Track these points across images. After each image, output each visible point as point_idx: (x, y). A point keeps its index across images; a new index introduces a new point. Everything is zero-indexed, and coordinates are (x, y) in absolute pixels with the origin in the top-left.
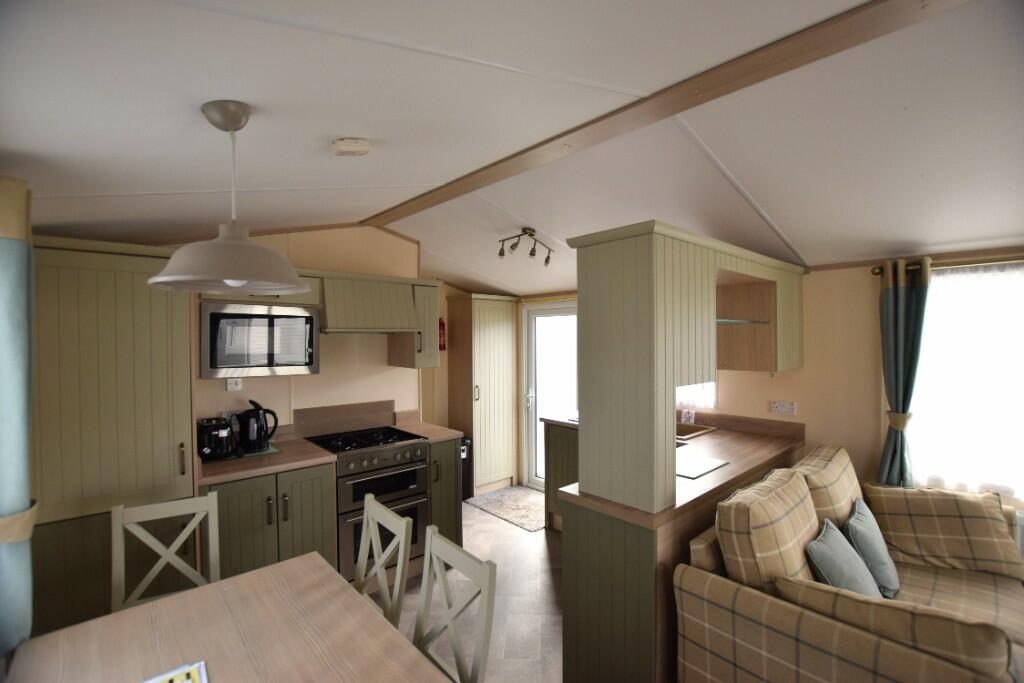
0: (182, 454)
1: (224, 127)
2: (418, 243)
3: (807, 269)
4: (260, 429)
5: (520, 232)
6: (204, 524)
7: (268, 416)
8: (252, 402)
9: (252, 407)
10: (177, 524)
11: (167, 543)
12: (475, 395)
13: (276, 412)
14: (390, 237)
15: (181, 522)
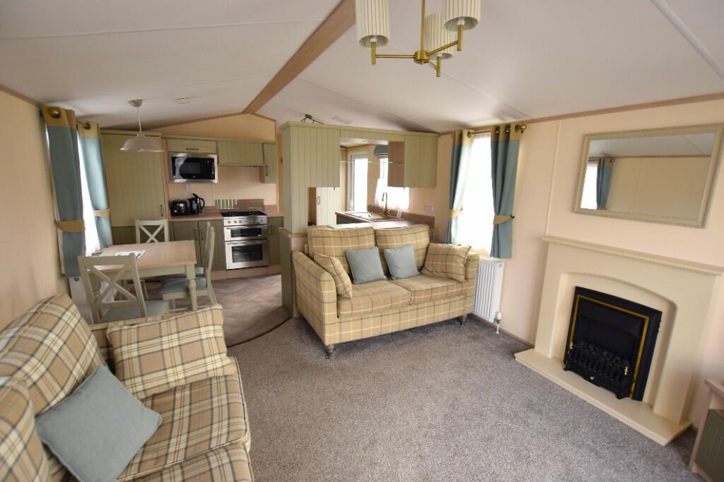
0: (162, 209)
1: (135, 106)
2: (275, 121)
3: (439, 134)
4: (198, 207)
5: (304, 117)
6: (163, 229)
7: (201, 201)
8: (194, 194)
9: (193, 197)
10: (154, 228)
11: (152, 234)
12: (318, 201)
13: (204, 198)
14: (258, 118)
15: (157, 227)
